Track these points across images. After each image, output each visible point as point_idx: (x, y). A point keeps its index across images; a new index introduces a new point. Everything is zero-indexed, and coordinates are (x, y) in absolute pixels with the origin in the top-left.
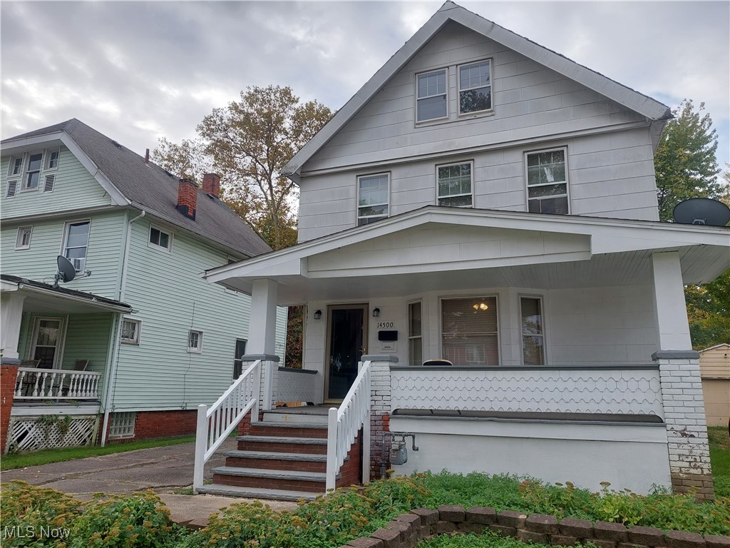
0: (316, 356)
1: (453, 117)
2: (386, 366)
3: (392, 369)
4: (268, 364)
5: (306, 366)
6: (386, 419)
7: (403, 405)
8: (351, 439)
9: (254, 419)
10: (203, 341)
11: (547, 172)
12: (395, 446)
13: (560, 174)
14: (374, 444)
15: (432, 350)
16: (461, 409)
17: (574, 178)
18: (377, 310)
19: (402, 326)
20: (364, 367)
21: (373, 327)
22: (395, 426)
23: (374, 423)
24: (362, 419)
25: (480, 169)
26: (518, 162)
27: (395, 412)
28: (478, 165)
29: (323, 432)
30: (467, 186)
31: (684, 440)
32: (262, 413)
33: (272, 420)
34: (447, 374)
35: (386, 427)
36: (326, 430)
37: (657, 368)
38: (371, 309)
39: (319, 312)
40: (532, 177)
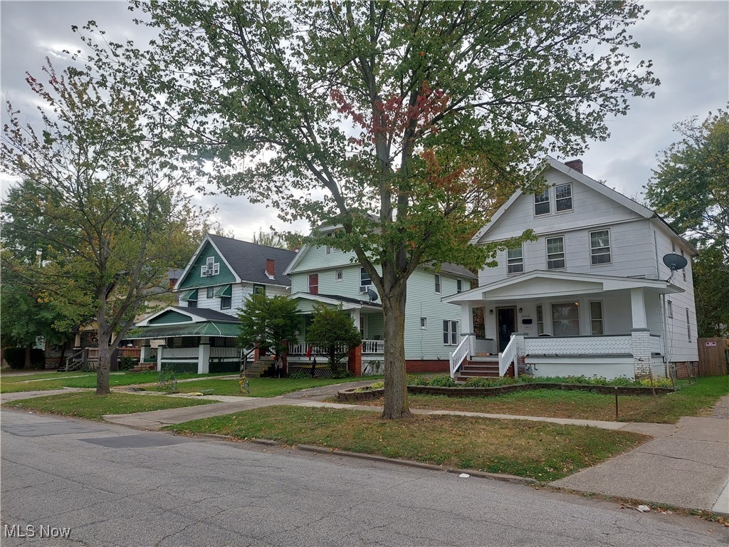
0: (491, 331)
1: (553, 214)
2: (522, 337)
3: (525, 338)
4: (471, 337)
5: (487, 337)
6: (523, 358)
7: (530, 353)
8: (508, 365)
9: (468, 359)
10: (427, 322)
11: (600, 242)
12: (527, 368)
13: (606, 242)
14: (519, 368)
15: (548, 329)
16: (557, 353)
17: (613, 245)
18: (521, 309)
19: (534, 317)
20: (513, 337)
21: (520, 318)
22: (527, 361)
23: (518, 360)
24: (513, 358)
25: (567, 240)
26: (586, 236)
27: (528, 355)
28: (566, 238)
29: (497, 363)
30: (561, 249)
31: (640, 362)
32: (471, 357)
33: (474, 359)
34: (548, 340)
35: (523, 361)
36: (498, 363)
37: (631, 335)
38: (518, 309)
39: (492, 311)
40: (593, 244)
